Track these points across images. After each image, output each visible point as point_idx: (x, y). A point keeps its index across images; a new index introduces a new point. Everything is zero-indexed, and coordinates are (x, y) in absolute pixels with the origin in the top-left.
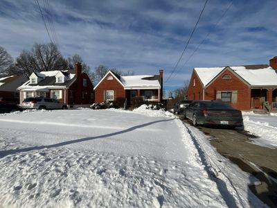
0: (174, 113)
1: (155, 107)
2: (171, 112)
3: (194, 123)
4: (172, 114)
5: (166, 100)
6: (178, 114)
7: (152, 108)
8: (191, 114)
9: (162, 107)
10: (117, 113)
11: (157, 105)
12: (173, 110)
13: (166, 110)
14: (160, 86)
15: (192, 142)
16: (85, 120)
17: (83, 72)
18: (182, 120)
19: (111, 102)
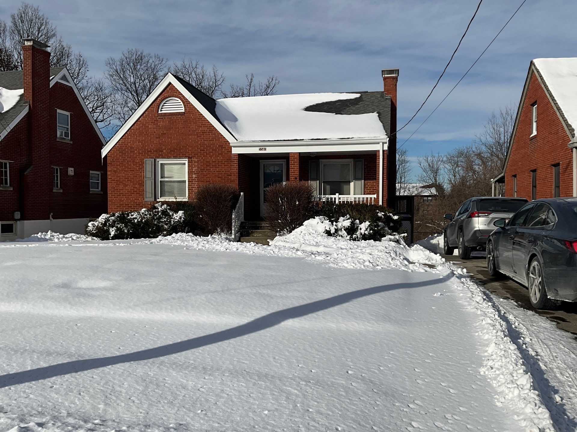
0: (448, 253)
1: (364, 227)
2: (434, 249)
3: (535, 297)
4: (437, 258)
5: (410, 199)
6: (466, 256)
7: (351, 230)
8: (522, 256)
9: (396, 228)
10: (200, 254)
11: (375, 220)
12: (440, 241)
13: (410, 242)
14: (383, 137)
15: (525, 380)
16: (65, 286)
17: (54, 80)
18: (480, 283)
19: (176, 207)
